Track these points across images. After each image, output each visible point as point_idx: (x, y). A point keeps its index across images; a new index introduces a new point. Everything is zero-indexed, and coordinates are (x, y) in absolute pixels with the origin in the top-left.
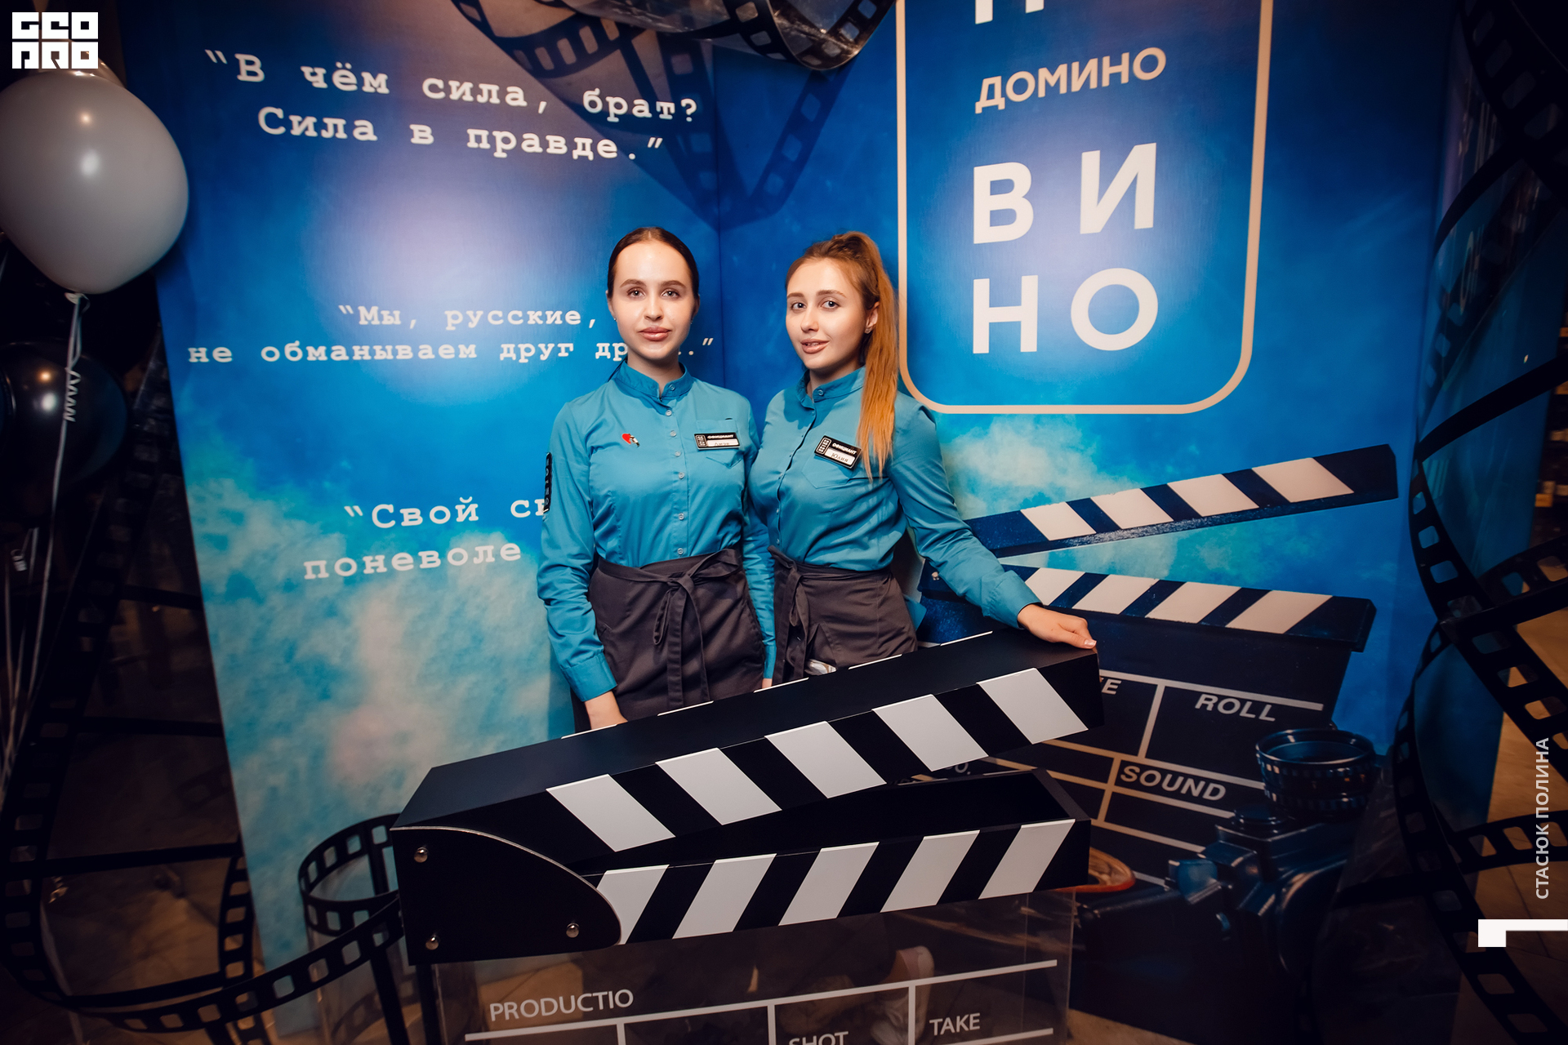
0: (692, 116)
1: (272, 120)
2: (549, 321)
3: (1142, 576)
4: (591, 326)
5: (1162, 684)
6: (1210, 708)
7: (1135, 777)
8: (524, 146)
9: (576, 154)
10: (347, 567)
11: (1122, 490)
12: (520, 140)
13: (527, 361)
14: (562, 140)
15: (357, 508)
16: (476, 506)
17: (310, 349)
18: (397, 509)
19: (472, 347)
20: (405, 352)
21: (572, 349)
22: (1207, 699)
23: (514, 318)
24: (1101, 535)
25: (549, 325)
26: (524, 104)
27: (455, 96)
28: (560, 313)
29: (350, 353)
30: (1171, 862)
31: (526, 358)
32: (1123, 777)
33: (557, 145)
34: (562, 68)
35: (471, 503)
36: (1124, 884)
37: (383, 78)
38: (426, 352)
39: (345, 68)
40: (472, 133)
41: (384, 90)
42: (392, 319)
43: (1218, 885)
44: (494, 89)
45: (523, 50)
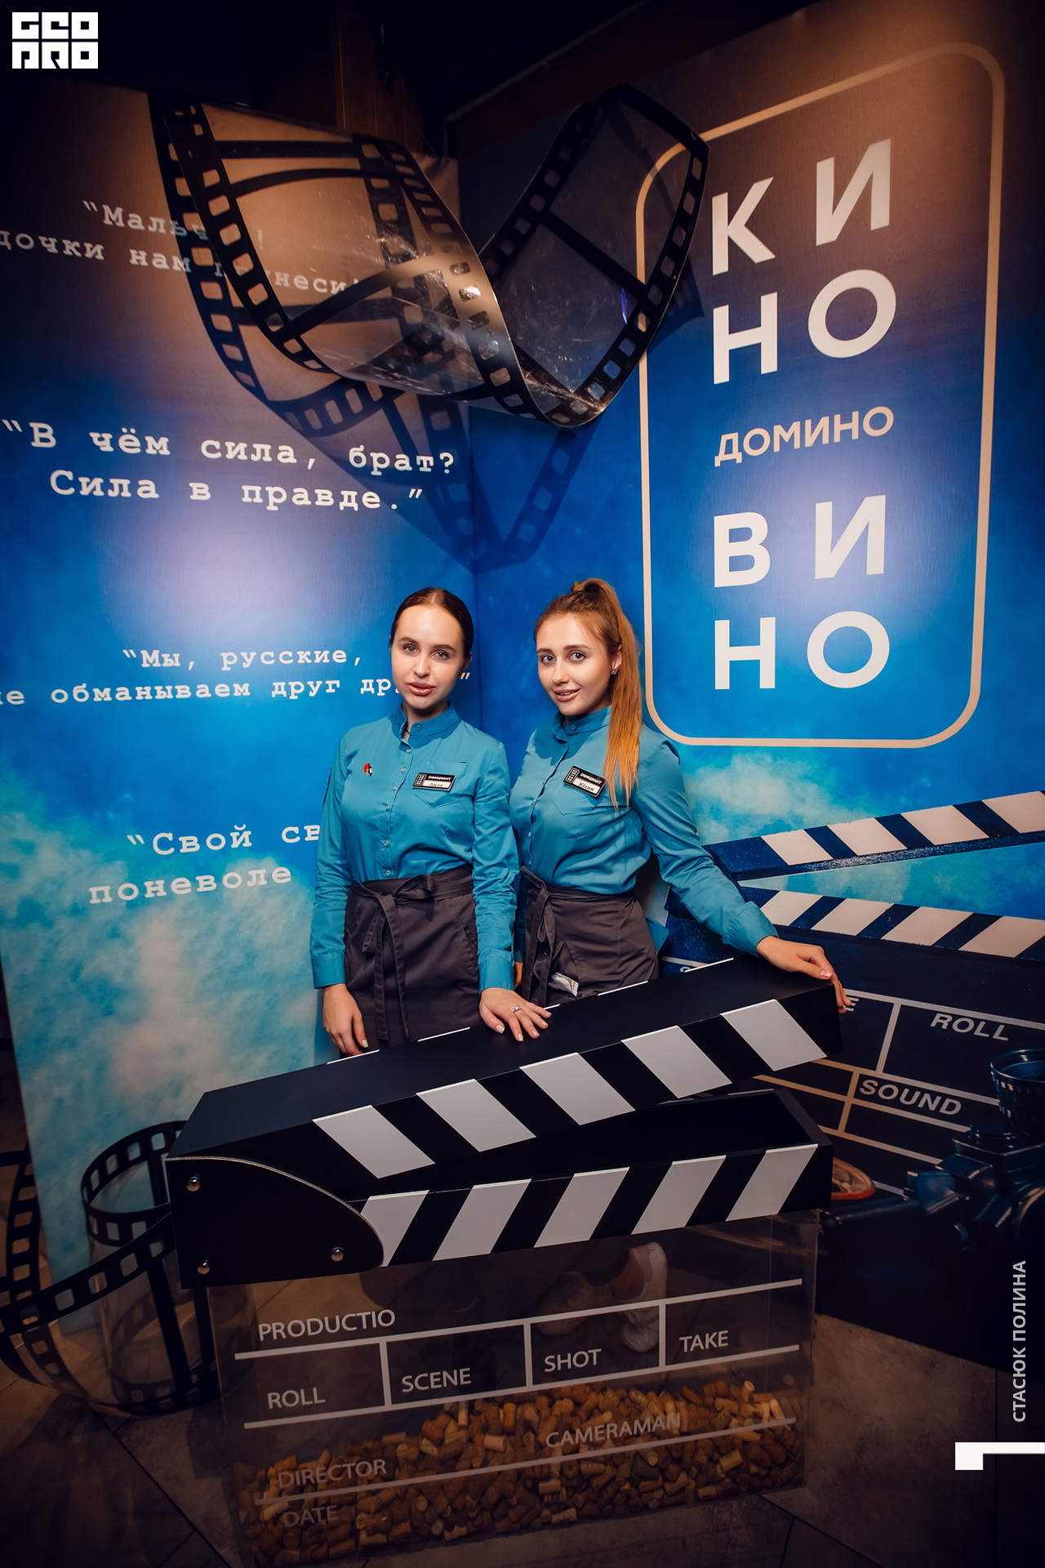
0: (450, 468)
1: (62, 482)
2: (318, 660)
3: (878, 900)
4: (356, 664)
5: (898, 1003)
6: (945, 1027)
7: (873, 1091)
8: (294, 499)
9: (342, 506)
10: (130, 892)
11: (857, 819)
12: (290, 494)
13: (296, 697)
14: (330, 493)
15: (139, 837)
16: (250, 833)
17: (96, 691)
18: (176, 837)
19: (246, 686)
20: (184, 692)
21: (338, 686)
22: (941, 1018)
23: (285, 658)
24: (838, 861)
25: (317, 663)
26: (295, 461)
27: (230, 455)
28: (328, 652)
29: (133, 693)
30: (909, 1173)
32: (862, 1090)
33: (325, 497)
34: (329, 428)
35: (245, 830)
36: (865, 1193)
37: (164, 441)
38: (203, 691)
39: (130, 432)
40: (246, 489)
41: (165, 452)
42: (172, 661)
43: (956, 1197)
44: (267, 448)
45: (294, 412)
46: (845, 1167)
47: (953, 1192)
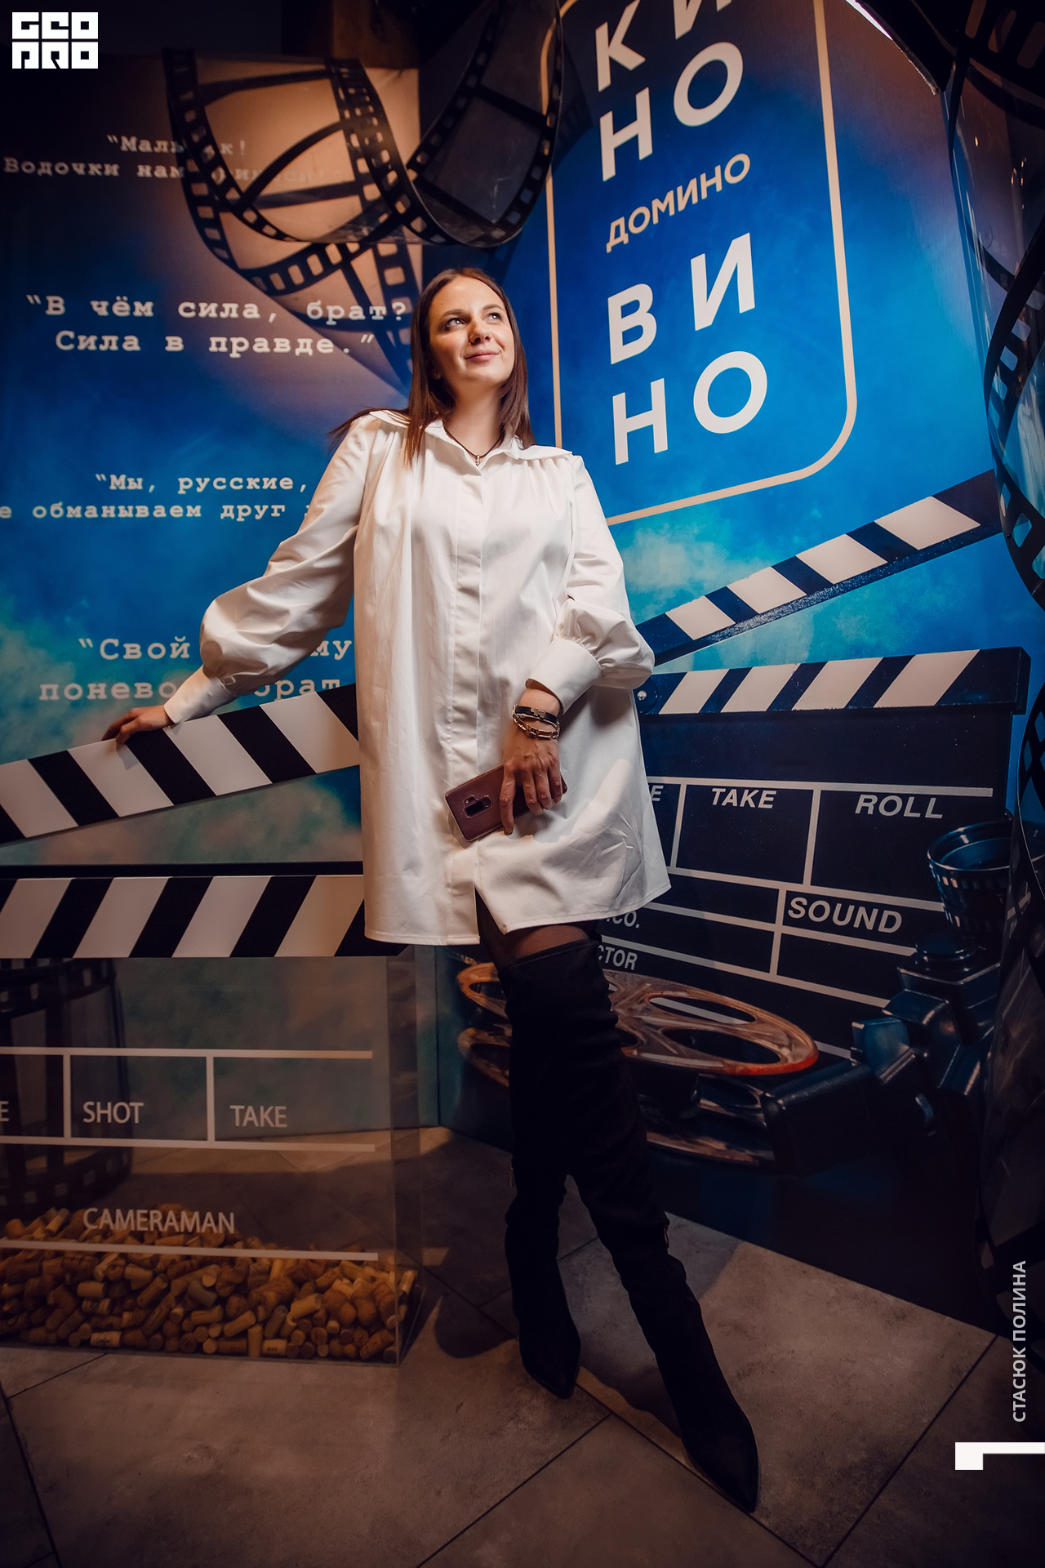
0: (401, 316)
1: (66, 340)
2: (265, 486)
3: (784, 663)
4: (302, 490)
5: (817, 788)
6: (870, 812)
7: (803, 911)
8: (255, 348)
9: (298, 352)
10: (74, 692)
12: (252, 343)
13: (243, 520)
14: (287, 341)
15: (89, 641)
16: (188, 645)
17: (70, 508)
18: (121, 644)
19: (198, 508)
20: (143, 511)
21: (283, 510)
22: (867, 801)
23: (235, 484)
24: (741, 625)
25: (265, 490)
26: (258, 316)
27: (203, 314)
28: (276, 479)
29: (100, 512)
30: (855, 1024)
31: (243, 517)
32: (790, 914)
33: (283, 345)
34: (291, 287)
35: (185, 642)
36: (807, 1059)
37: (149, 305)
38: (160, 512)
39: (122, 300)
40: (214, 340)
41: (149, 313)
42: (136, 485)
43: (912, 1054)
44: (235, 306)
45: (260, 277)
46: (782, 1024)
47: (907, 1047)
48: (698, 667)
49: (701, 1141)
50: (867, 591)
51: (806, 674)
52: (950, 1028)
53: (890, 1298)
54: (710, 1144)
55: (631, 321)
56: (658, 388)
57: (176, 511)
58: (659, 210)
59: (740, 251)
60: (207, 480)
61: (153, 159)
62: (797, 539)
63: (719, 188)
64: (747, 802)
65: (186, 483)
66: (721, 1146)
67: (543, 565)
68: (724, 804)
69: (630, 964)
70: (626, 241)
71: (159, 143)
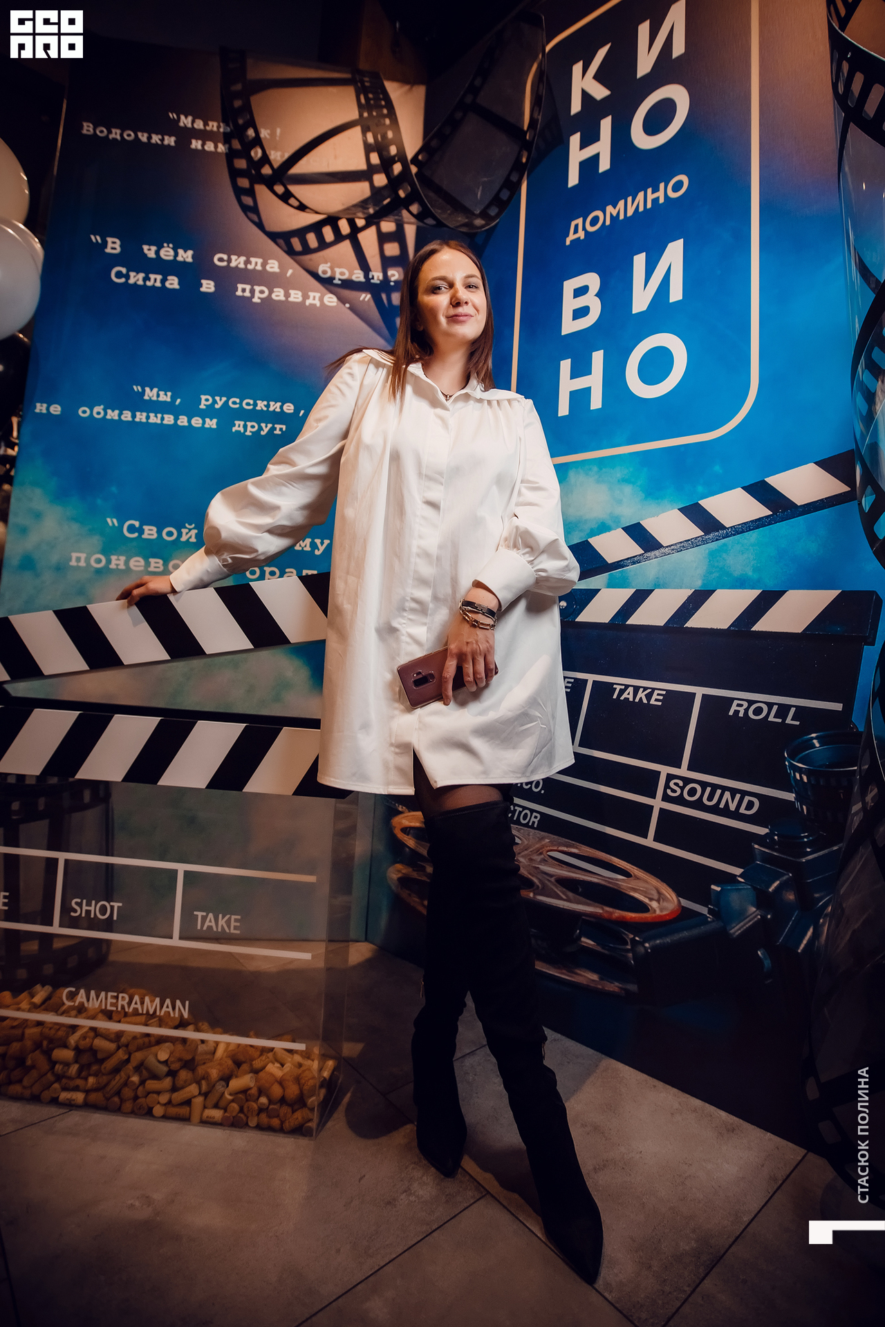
0: (394, 282)
1: (119, 275)
2: (271, 409)
3: (681, 588)
5: (699, 692)
6: (741, 715)
7: (679, 791)
8: (274, 296)
9: (308, 302)
10: (99, 561)
11: (663, 512)
12: (271, 292)
13: (250, 434)
14: (300, 293)
15: (115, 521)
16: (196, 531)
17: (109, 411)
18: (141, 526)
19: (215, 421)
20: (169, 419)
21: (284, 429)
22: (739, 705)
23: (247, 404)
24: (649, 554)
25: (271, 412)
26: (278, 270)
27: (233, 264)
28: (280, 404)
29: (134, 416)
30: (713, 887)
31: (251, 432)
32: (668, 792)
33: (296, 296)
34: (307, 250)
35: (193, 528)
36: (672, 912)
37: (190, 253)
38: (183, 421)
39: (168, 246)
40: (240, 286)
41: (190, 260)
42: (165, 397)
43: (758, 915)
44: (260, 261)
45: (282, 239)
46: (654, 882)
47: (754, 909)
48: (611, 585)
49: (579, 972)
50: (753, 536)
51: (698, 599)
52: (791, 897)
53: (723, 1114)
54: (587, 975)
55: (581, 302)
56: (598, 357)
57: (197, 422)
58: (611, 215)
59: (674, 253)
60: (224, 399)
61: (204, 136)
62: (700, 489)
63: (662, 201)
64: (641, 698)
65: (207, 400)
66: (595, 977)
67: (495, 488)
68: (622, 698)
69: (534, 822)
70: (582, 237)
71: (211, 123)
